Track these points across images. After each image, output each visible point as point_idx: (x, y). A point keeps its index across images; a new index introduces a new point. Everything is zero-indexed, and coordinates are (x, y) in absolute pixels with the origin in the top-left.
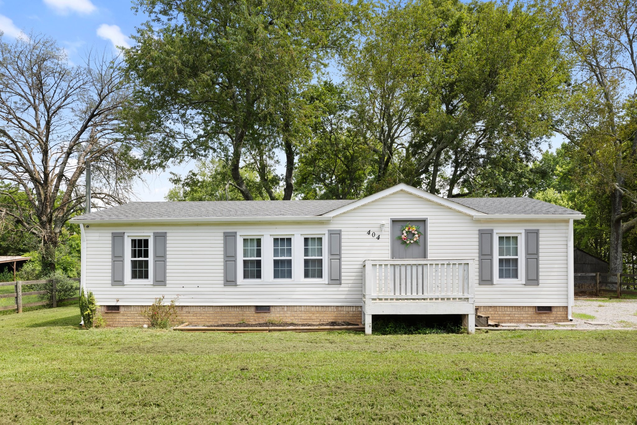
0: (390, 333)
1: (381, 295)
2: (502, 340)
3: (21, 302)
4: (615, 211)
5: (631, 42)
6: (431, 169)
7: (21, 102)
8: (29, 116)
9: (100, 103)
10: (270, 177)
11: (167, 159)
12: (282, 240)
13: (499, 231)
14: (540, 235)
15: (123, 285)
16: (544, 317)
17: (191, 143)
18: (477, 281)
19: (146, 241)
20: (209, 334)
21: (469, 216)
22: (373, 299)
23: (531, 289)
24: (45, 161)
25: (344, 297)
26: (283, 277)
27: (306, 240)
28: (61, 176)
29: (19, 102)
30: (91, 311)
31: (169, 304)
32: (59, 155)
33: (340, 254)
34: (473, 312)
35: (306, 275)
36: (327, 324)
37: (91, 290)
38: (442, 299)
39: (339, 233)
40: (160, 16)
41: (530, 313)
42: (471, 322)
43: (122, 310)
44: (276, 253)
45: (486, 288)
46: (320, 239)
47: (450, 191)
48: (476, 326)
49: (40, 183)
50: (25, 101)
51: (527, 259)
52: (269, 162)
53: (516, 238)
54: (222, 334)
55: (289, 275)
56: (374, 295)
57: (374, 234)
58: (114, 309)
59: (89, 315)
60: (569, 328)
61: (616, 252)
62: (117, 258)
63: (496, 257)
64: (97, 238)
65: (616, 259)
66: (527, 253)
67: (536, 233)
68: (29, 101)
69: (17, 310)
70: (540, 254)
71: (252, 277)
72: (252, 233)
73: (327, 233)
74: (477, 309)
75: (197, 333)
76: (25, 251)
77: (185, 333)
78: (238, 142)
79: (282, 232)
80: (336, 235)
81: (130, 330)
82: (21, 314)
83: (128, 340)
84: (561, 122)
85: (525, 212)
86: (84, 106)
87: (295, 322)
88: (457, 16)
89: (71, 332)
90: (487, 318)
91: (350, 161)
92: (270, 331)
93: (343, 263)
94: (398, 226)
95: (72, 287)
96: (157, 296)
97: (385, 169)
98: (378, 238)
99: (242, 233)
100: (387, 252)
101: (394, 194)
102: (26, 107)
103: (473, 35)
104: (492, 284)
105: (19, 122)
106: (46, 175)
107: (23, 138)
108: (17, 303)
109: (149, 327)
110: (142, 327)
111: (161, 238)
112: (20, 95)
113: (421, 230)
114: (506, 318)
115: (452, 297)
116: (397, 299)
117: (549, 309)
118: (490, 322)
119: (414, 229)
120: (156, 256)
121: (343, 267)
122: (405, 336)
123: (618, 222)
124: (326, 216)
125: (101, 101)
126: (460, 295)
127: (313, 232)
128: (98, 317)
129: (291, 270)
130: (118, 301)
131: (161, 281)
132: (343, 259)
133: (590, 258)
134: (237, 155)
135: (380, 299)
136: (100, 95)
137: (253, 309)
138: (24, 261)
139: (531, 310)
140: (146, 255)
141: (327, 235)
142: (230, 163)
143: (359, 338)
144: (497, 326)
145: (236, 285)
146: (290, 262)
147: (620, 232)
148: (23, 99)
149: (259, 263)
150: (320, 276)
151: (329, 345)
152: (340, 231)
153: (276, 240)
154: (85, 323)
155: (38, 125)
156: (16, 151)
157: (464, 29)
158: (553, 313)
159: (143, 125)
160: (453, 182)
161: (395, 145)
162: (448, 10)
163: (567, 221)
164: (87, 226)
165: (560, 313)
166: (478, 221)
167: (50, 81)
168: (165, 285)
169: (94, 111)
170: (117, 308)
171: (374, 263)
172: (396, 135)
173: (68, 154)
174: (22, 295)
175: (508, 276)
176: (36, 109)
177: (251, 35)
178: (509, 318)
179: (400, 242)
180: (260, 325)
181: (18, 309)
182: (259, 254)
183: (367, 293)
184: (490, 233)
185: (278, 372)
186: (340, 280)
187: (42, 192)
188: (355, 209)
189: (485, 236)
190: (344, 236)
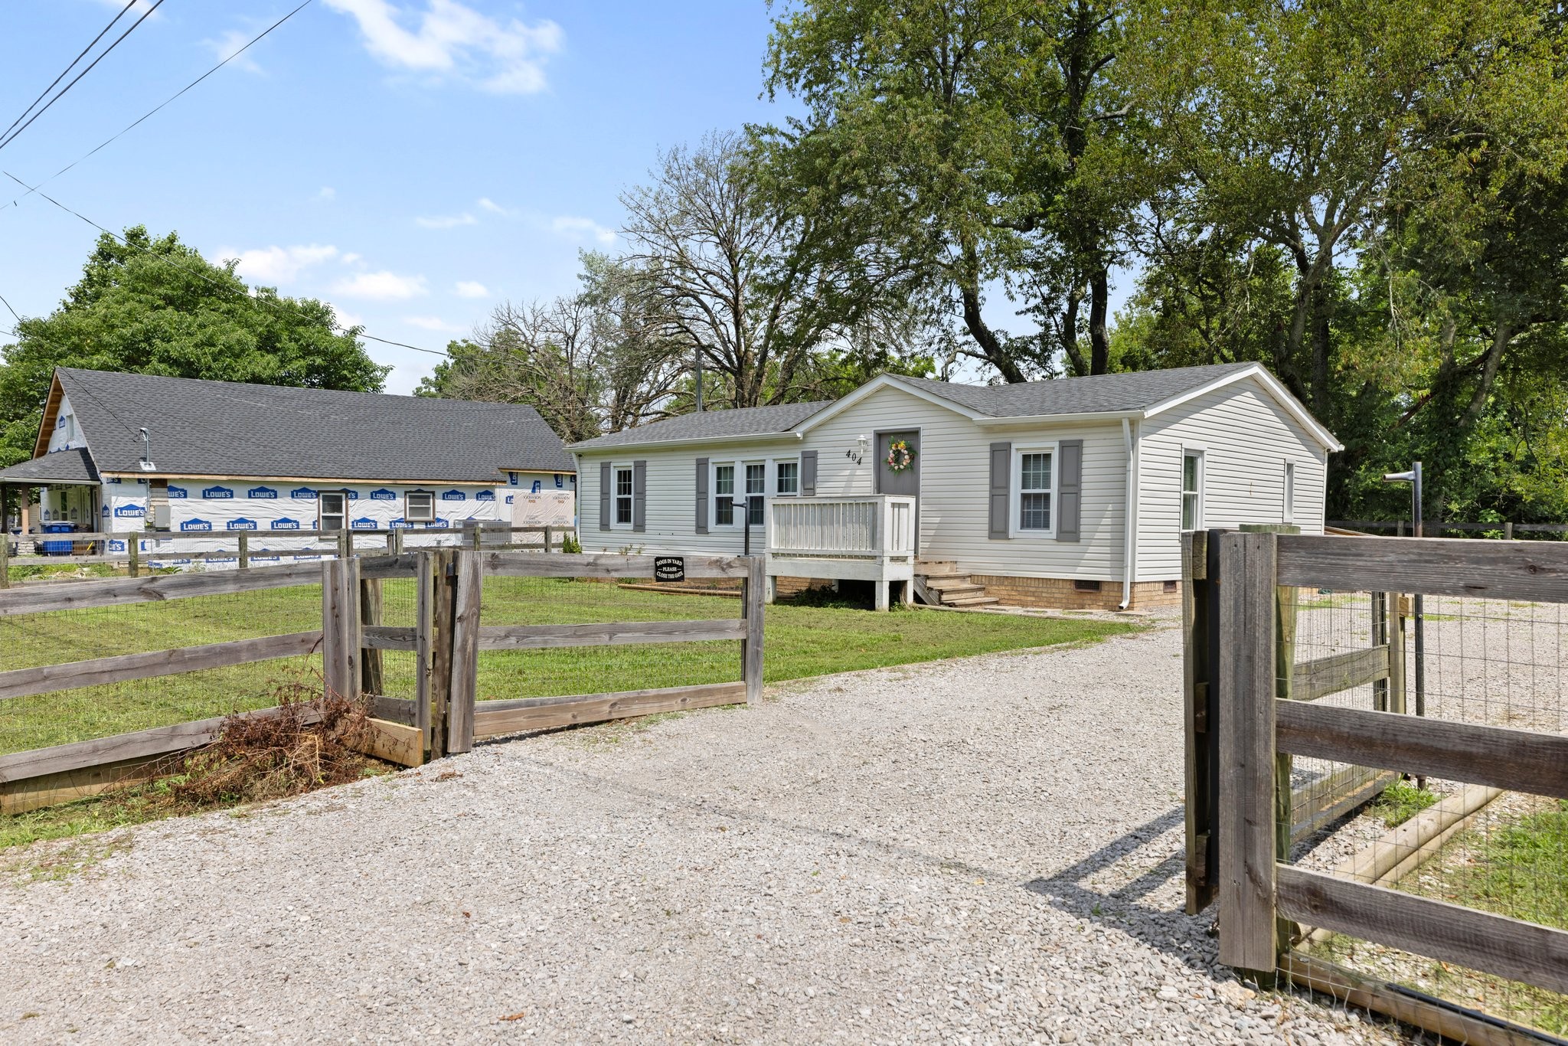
1: (782, 549)
13: (1022, 446)
14: (1084, 450)
15: (609, 530)
16: (1088, 598)
18: (986, 533)
19: (630, 473)
22: (774, 555)
23: (1066, 548)
26: (757, 521)
27: (781, 467)
34: (883, 578)
37: (585, 535)
38: (850, 557)
39: (816, 456)
41: (1065, 591)
44: (749, 487)
45: (999, 545)
46: (796, 466)
51: (1062, 495)
53: (1046, 457)
55: (762, 519)
56: (774, 545)
57: (854, 458)
62: (604, 494)
63: (1016, 491)
64: (589, 470)
66: (1063, 484)
67: (1076, 446)
70: (1081, 486)
71: (724, 522)
72: (724, 459)
73: (802, 456)
79: (754, 457)
80: (811, 457)
94: (886, 442)
96: (624, 545)
98: (859, 463)
99: (714, 460)
100: (868, 483)
104: (1008, 538)
111: (641, 466)
113: (914, 447)
114: (1029, 598)
115: (859, 554)
116: (800, 556)
117: (1095, 586)
119: (902, 446)
126: (869, 551)
127: (786, 455)
129: (763, 512)
130: (605, 550)
131: (640, 525)
135: (782, 555)
139: (1068, 585)
141: (801, 460)
145: (707, 532)
146: (763, 499)
149: (731, 501)
152: (816, 453)
153: (749, 469)
158: (1103, 593)
163: (1120, 424)
164: (580, 456)
165: (1114, 594)
166: (988, 429)
168: (644, 531)
175: (1037, 525)
178: (1033, 599)
179: (887, 467)
182: (731, 488)
184: (1007, 449)
188: (831, 418)
189: (999, 454)
190: (821, 461)
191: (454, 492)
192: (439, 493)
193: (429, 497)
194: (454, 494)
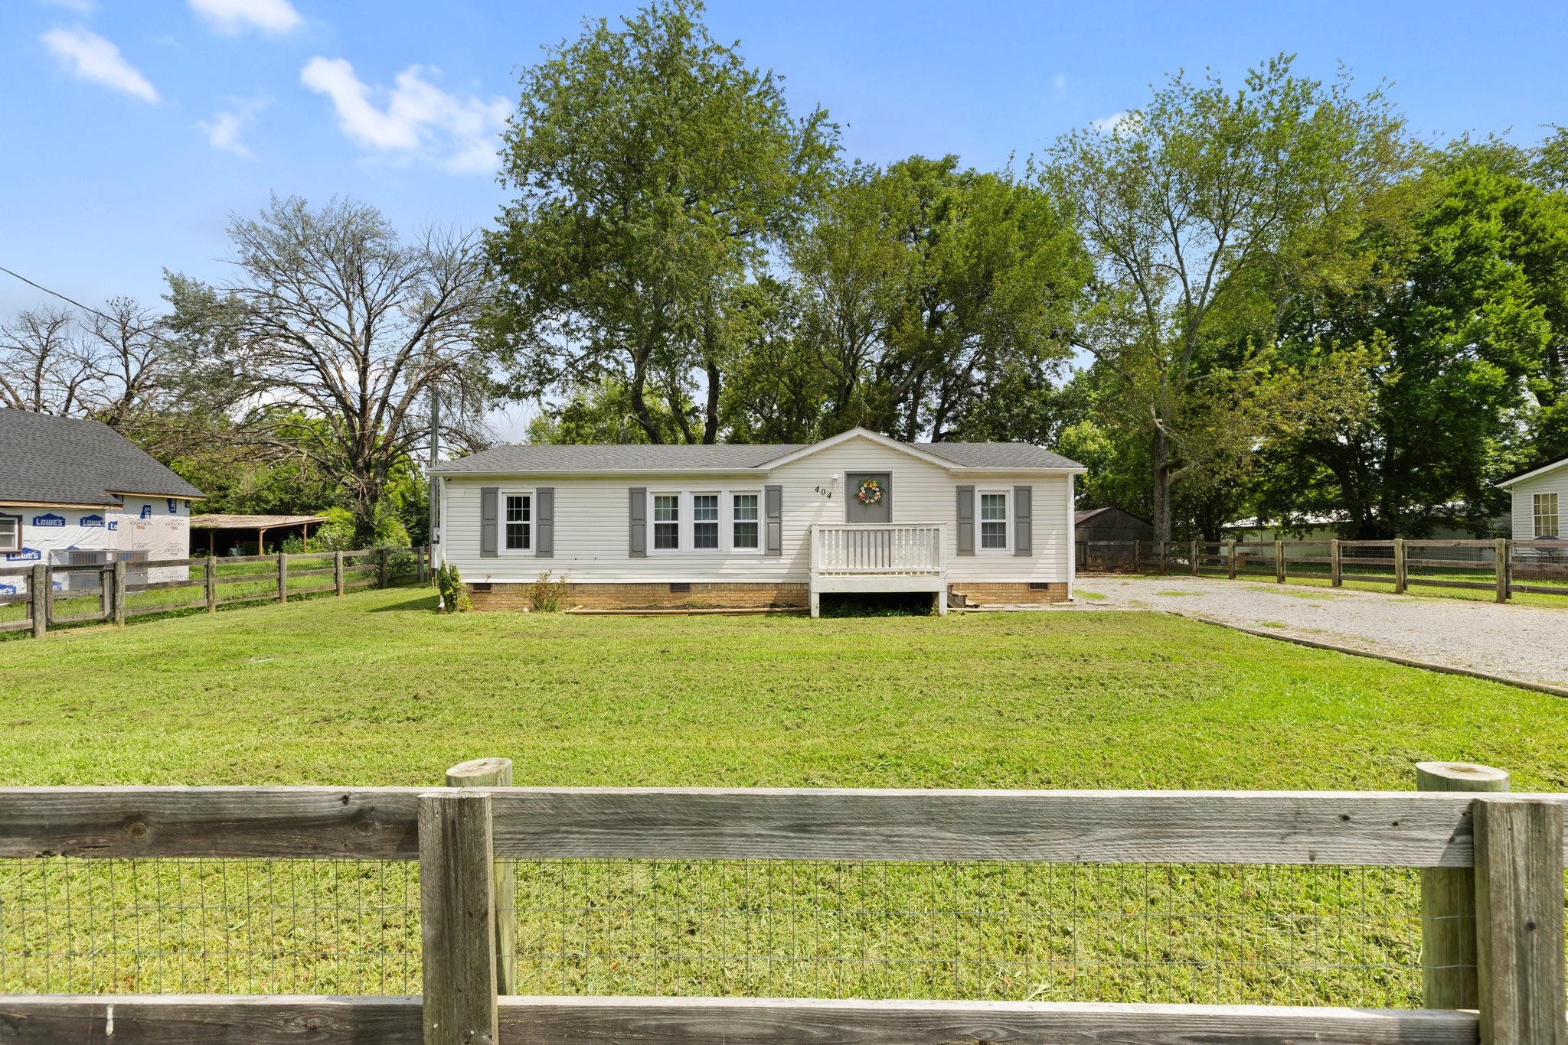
0: (842, 616)
1: (831, 568)
2: (977, 623)
3: (342, 581)
4: (1159, 456)
5: (1175, 231)
6: (911, 396)
7: (327, 297)
8: (338, 316)
9: (442, 301)
10: (687, 408)
11: (542, 383)
12: (706, 498)
13: (982, 488)
14: (1033, 493)
15: (496, 556)
16: (1038, 596)
17: (576, 361)
18: (955, 552)
19: (527, 500)
20: (612, 618)
21: (945, 468)
22: (821, 574)
23: (1022, 561)
24: (363, 383)
25: (786, 571)
26: (706, 546)
27: (737, 498)
28: (384, 402)
29: (323, 297)
30: (455, 590)
31: (558, 581)
32: (379, 372)
33: (780, 517)
34: (945, 589)
35: (737, 544)
36: (764, 607)
37: (454, 562)
38: (907, 573)
39: (778, 490)
40: (536, 190)
41: (1020, 590)
42: (943, 600)
43: (494, 589)
44: (697, 515)
45: (966, 560)
46: (755, 498)
47: (937, 428)
48: (949, 606)
49: (355, 413)
50: (333, 296)
51: (1017, 524)
52: (685, 386)
53: (1003, 497)
54: (629, 618)
55: (714, 543)
56: (822, 568)
57: (824, 492)
58: (483, 588)
59: (451, 595)
60: (1065, 609)
61: (1162, 513)
62: (488, 520)
63: (978, 521)
64: (462, 495)
65: (1162, 522)
66: (1017, 516)
67: (1028, 490)
68: (339, 295)
69: (336, 592)
70: (1033, 517)
71: (667, 546)
72: (667, 489)
73: (763, 489)
74: (951, 587)
75: (596, 617)
76: (318, 508)
77: (581, 617)
78: (641, 359)
79: (706, 489)
80: (775, 494)
81: (508, 614)
82: (343, 597)
83: (509, 626)
84: (1083, 335)
85: (1014, 465)
86: (416, 302)
87: (722, 604)
88: (944, 196)
89: (427, 616)
90: (965, 597)
91: (797, 385)
92: (691, 614)
93: (784, 528)
94: (855, 481)
95: (409, 559)
96: (542, 572)
97: (846, 400)
98: (830, 497)
99: (653, 490)
100: (840, 514)
101: (849, 440)
102: (334, 303)
103: (966, 220)
104: (974, 555)
105: (326, 327)
106: (363, 400)
107: (327, 348)
108: (336, 582)
109: (531, 611)
110: (522, 611)
111: (547, 496)
112: (326, 287)
113: (884, 486)
114: (991, 598)
115: (918, 570)
116: (851, 574)
117: (1044, 586)
118: (968, 602)
119: (874, 485)
120: (539, 518)
121: (784, 533)
122: (860, 620)
123: (1163, 471)
124: (762, 468)
125: (445, 297)
126: (929, 568)
127: (745, 488)
128: (463, 598)
129: (717, 537)
130: (489, 577)
131: (546, 551)
132: (784, 523)
133: (1133, 519)
134: (640, 377)
135: (830, 574)
136: (443, 289)
137: (668, 588)
138: (319, 524)
139: (1022, 586)
140: (527, 518)
141: (763, 493)
142: (630, 388)
143: (805, 621)
144: (976, 606)
145: (645, 556)
146: (715, 526)
147: (1167, 485)
148: (330, 293)
149: (675, 527)
150: (755, 545)
151: (765, 629)
152: (781, 487)
153: (697, 499)
154: (446, 605)
155: (353, 330)
156: (321, 368)
157: (953, 213)
158: (1050, 590)
159: (510, 338)
160: (940, 415)
161: (861, 363)
162: (932, 185)
163: (1065, 476)
164: (449, 480)
165: (1056, 591)
166: (955, 476)
167: (372, 270)
168: (552, 556)
169: (434, 312)
170: (487, 587)
171: (822, 528)
172: (861, 353)
173: (396, 371)
174: (344, 570)
175: (993, 545)
176: (349, 306)
177: (664, 218)
178: (995, 597)
179: (857, 501)
180: (677, 607)
181: (337, 590)
182: (675, 516)
183: (813, 565)
184: (971, 490)
185: (704, 655)
186: (780, 549)
187: (357, 425)
188: (799, 459)
189: (964, 494)
190: (786, 494)
191: (50, 517)
192: (28, 517)
193: (12, 523)
194: (49, 518)
